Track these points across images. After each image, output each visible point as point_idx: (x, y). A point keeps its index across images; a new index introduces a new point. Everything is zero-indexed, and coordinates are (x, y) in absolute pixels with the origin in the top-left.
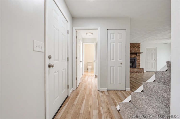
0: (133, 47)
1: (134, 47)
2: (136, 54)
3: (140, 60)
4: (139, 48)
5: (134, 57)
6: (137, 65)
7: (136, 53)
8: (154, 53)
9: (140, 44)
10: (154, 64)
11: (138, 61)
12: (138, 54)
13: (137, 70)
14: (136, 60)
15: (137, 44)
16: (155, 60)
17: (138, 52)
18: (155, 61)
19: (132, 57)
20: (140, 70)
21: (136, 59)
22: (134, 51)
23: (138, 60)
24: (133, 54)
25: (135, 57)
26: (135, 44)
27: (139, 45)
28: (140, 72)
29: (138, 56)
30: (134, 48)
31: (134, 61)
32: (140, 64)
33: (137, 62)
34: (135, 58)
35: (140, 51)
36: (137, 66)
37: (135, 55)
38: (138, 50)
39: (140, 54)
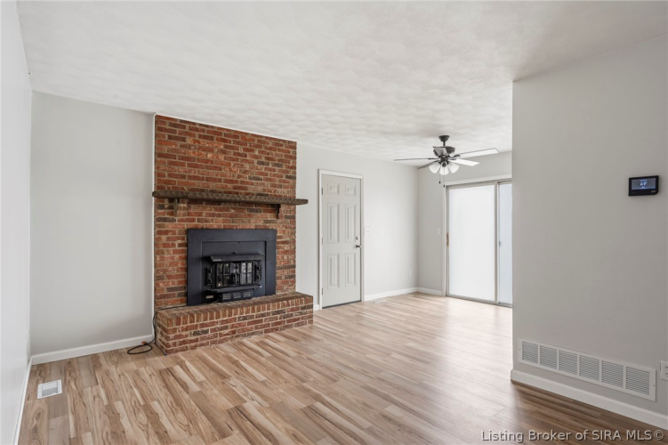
0: (256, 157)
1: (263, 160)
2: (275, 208)
3: (294, 241)
4: (290, 174)
5: (261, 223)
6: (279, 273)
7: (275, 201)
8: (355, 207)
9: (293, 145)
10: (355, 264)
11: (286, 252)
12: (283, 208)
13: (278, 312)
14: (275, 248)
15: (278, 143)
16: (358, 242)
17: (282, 192)
18: (357, 246)
19: (253, 227)
20: (292, 310)
21: (275, 237)
22: (260, 189)
23: (286, 247)
24: (258, 204)
25: (271, 226)
26: (270, 145)
27: (291, 151)
28: (295, 320)
29: (287, 217)
30: (263, 170)
31: (261, 252)
32: (294, 266)
33: (281, 259)
34: (266, 229)
35: (294, 187)
36: (278, 282)
37: (270, 216)
38: (285, 182)
39: (292, 207)
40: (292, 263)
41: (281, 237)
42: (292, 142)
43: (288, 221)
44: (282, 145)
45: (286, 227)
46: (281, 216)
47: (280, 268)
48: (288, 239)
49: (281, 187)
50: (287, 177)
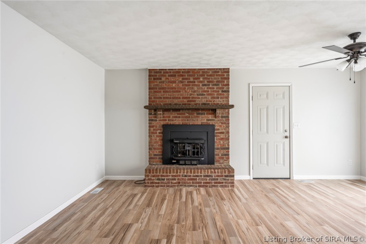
0: (201, 82)
1: (206, 83)
2: (214, 111)
3: (228, 132)
4: (225, 89)
5: (205, 121)
6: (216, 152)
7: (214, 108)
8: (284, 108)
9: (227, 71)
10: (284, 150)
11: (222, 139)
12: (218, 111)
13: (207, 176)
14: (214, 136)
15: (216, 71)
16: (287, 134)
17: (219, 101)
18: (286, 137)
19: (199, 123)
20: (218, 176)
21: (214, 130)
22: (204, 101)
23: (222, 136)
24: (203, 110)
25: (211, 123)
26: (211, 73)
27: (225, 74)
28: (220, 183)
29: (222, 117)
30: (206, 88)
31: (205, 138)
32: (228, 148)
33: (218, 143)
34: (209, 125)
35: (228, 97)
36: (216, 157)
37: (210, 117)
38: (221, 94)
39: (227, 110)
40: (227, 146)
41: (218, 129)
42: (226, 69)
43: (224, 119)
44: (218, 72)
45: (222, 123)
46: (219, 117)
47: (218, 149)
48: (224, 131)
49: (218, 98)
50: (223, 91)
